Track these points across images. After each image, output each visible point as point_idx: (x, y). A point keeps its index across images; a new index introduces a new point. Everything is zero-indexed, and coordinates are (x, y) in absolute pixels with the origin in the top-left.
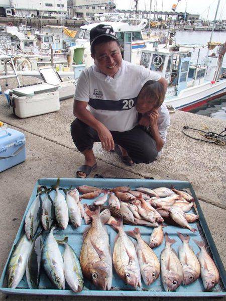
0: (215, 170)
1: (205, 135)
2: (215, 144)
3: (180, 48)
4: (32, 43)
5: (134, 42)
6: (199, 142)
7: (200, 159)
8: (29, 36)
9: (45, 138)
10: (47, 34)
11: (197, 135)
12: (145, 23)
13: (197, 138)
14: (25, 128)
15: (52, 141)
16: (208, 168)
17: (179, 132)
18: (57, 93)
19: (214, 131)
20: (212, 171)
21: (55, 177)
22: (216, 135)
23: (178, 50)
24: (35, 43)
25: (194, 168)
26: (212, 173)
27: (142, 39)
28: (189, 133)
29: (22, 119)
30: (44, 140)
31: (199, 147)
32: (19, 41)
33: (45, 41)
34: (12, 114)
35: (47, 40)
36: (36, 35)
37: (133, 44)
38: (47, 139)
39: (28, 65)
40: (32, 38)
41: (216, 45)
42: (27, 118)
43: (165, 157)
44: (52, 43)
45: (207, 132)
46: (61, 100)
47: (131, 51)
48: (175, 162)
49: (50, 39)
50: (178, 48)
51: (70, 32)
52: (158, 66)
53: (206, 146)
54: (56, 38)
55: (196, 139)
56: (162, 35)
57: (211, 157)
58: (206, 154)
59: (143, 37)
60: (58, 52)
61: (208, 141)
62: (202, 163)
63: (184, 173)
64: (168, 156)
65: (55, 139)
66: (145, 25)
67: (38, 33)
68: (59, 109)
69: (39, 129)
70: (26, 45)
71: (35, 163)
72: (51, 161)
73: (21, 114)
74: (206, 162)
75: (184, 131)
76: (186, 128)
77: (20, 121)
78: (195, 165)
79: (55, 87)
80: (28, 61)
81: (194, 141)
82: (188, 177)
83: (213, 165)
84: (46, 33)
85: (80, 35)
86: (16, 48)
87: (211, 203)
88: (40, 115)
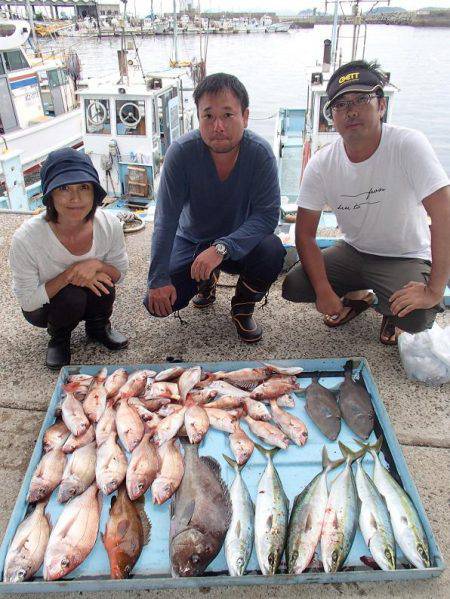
3: (163, 81)
5: (12, 75)
12: (25, 30)
23: (159, 85)
27: (27, 65)
37: (12, 79)
47: (11, 95)
52: (134, 125)
56: (67, 52)
59: (30, 63)
66: (27, 35)
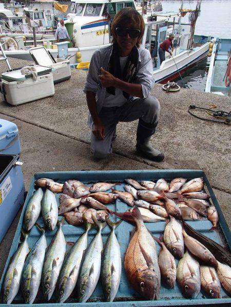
0: (227, 154)
1: (214, 115)
2: (225, 123)
4: (21, 21)
6: (207, 123)
7: (210, 142)
8: (18, 13)
9: (40, 126)
10: (37, 10)
11: (205, 115)
13: (206, 118)
14: (18, 116)
15: (48, 129)
16: (219, 151)
17: (185, 112)
18: (50, 75)
19: (223, 110)
20: (224, 154)
21: (53, 171)
22: (225, 114)
24: (24, 21)
25: (203, 152)
26: (223, 157)
28: (196, 113)
29: (14, 106)
30: (40, 129)
31: (208, 127)
32: (7, 19)
33: (35, 18)
34: (3, 101)
35: (37, 16)
36: (25, 11)
38: (42, 127)
39: (14, 44)
40: (21, 14)
41: (187, 12)
42: (20, 105)
43: (172, 141)
44: (42, 20)
45: (216, 111)
46: (56, 83)
48: (183, 146)
49: (41, 16)
50: (156, 17)
51: (61, 6)
53: (215, 126)
54: (47, 14)
55: (204, 120)
57: (221, 139)
58: (216, 135)
60: (49, 29)
61: (217, 121)
62: (212, 146)
63: (193, 158)
64: (175, 140)
65: (51, 127)
67: (26, 9)
68: (54, 93)
69: (33, 117)
70: (14, 23)
71: (30, 155)
72: (48, 152)
73: (13, 101)
74: (217, 144)
75: (190, 111)
76: (192, 107)
77: (13, 108)
78: (205, 148)
79: (48, 69)
80: (14, 40)
81: (202, 122)
82: (199, 163)
83: (224, 147)
84: (35, 9)
85: (72, 9)
86: (5, 28)
87: (224, 191)
88: (34, 101)
